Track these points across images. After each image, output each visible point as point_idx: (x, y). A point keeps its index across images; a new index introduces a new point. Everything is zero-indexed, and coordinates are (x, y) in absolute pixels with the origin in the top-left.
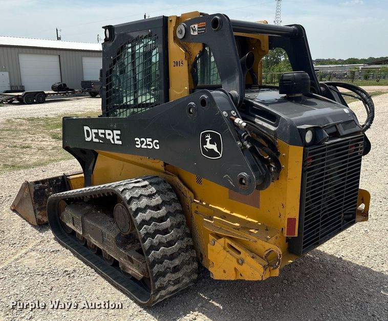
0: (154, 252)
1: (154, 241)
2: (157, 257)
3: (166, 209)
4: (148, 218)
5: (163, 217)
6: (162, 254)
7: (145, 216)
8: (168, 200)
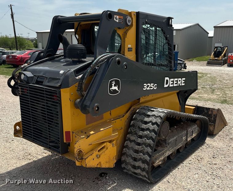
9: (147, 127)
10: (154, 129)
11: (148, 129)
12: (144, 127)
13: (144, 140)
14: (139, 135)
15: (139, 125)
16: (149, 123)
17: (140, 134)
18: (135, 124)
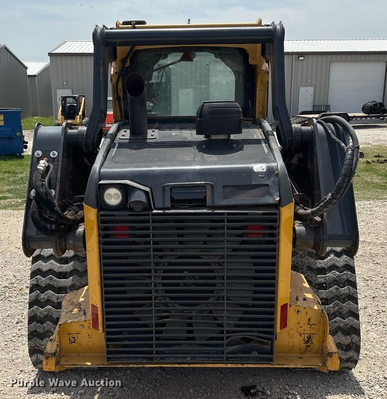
0: (37, 308)
1: (42, 296)
2: (38, 314)
3: (73, 266)
4: (45, 269)
5: (66, 273)
6: (45, 313)
7: (43, 266)
8: (83, 256)
9: (330, 264)
10: (346, 265)
11: (333, 267)
12: (323, 265)
13: (334, 291)
14: (319, 284)
15: (309, 262)
16: (329, 256)
17: (320, 280)
18: (297, 263)
